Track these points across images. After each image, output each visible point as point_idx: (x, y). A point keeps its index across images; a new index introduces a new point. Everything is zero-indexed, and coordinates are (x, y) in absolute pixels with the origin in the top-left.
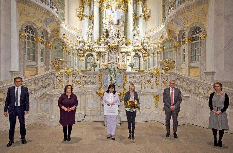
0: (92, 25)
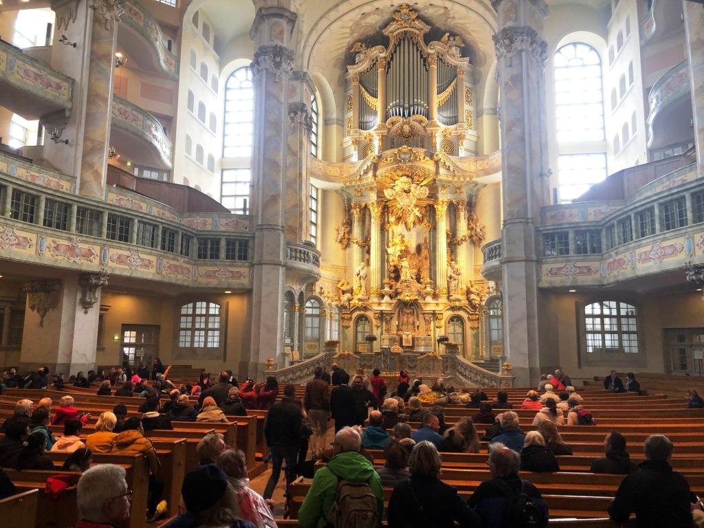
0: (367, 256)
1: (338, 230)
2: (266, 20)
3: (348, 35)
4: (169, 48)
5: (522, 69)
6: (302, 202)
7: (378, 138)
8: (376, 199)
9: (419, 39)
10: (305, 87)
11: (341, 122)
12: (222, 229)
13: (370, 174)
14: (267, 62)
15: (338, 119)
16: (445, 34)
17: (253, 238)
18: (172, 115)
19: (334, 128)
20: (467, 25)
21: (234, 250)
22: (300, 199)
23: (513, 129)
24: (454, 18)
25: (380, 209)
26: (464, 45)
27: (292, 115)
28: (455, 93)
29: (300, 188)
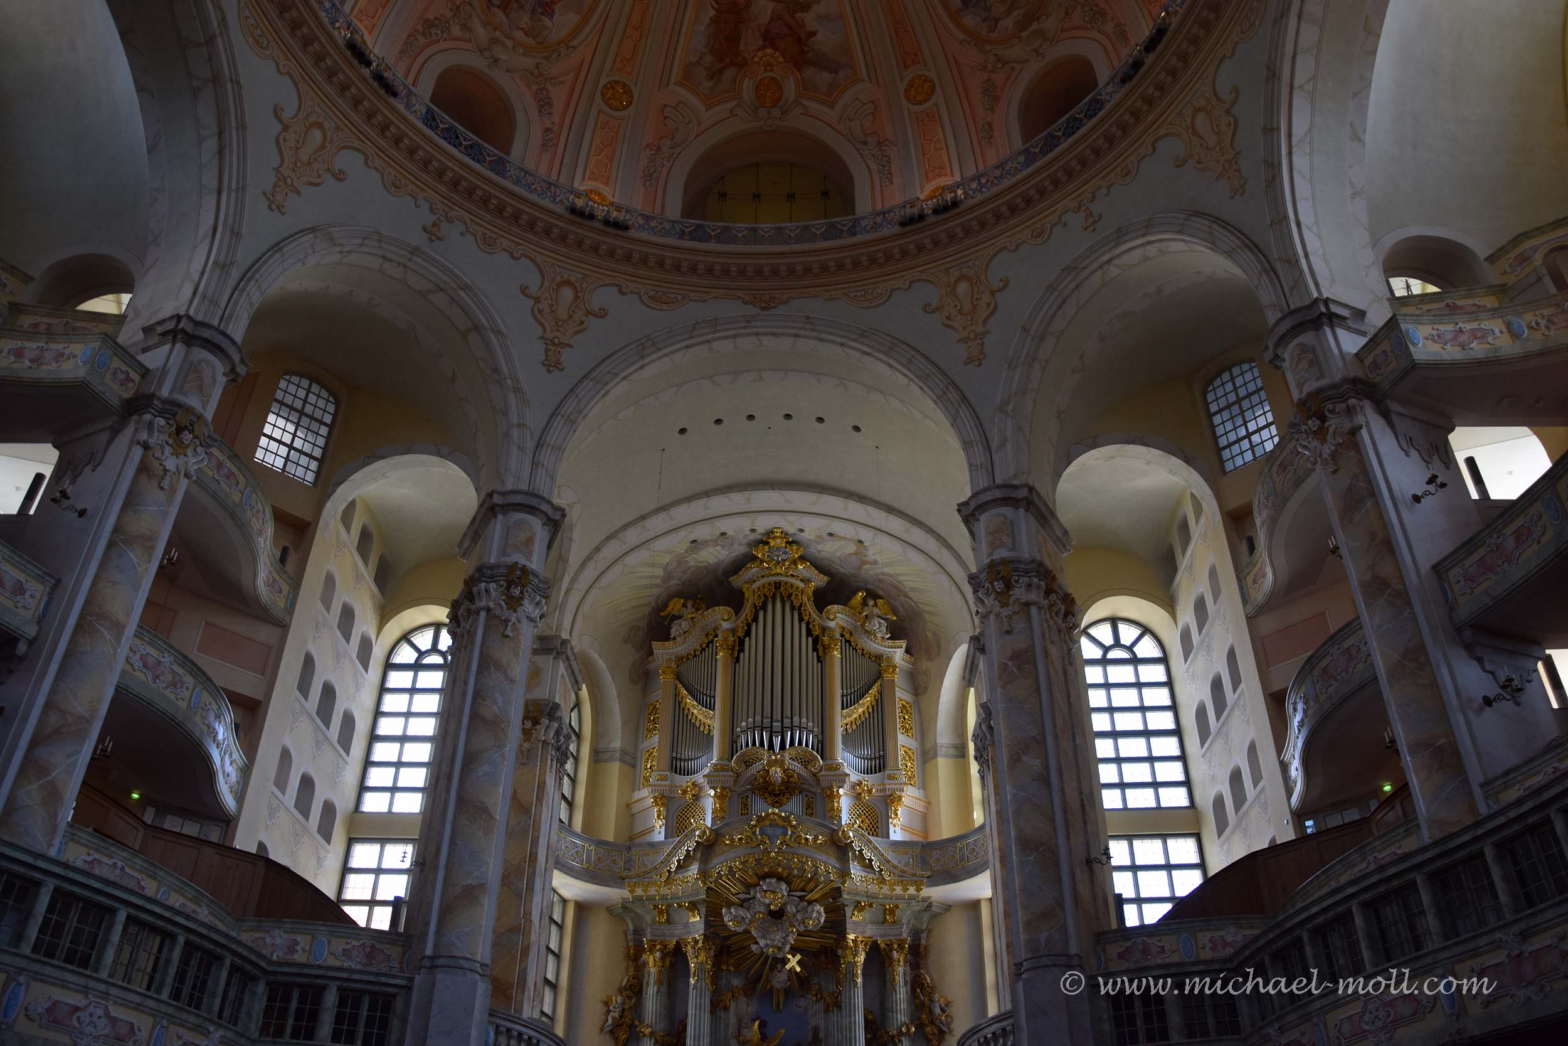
1: (606, 1004)
2: (500, 516)
3: (659, 582)
4: (283, 560)
5: (1032, 639)
6: (531, 921)
7: (712, 792)
8: (702, 932)
9: (805, 599)
10: (562, 669)
11: (630, 759)
12: (332, 962)
13: (694, 870)
14: (492, 595)
15: (624, 752)
16: (855, 593)
17: (408, 988)
18: (259, 697)
19: (614, 769)
20: (902, 578)
21: (354, 1020)
22: (528, 915)
23: (1024, 758)
24: (875, 563)
25: (712, 953)
26: (895, 618)
27: (528, 724)
28: (879, 707)
29: (531, 888)
